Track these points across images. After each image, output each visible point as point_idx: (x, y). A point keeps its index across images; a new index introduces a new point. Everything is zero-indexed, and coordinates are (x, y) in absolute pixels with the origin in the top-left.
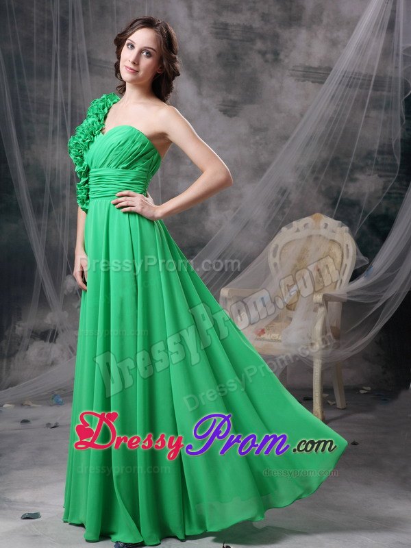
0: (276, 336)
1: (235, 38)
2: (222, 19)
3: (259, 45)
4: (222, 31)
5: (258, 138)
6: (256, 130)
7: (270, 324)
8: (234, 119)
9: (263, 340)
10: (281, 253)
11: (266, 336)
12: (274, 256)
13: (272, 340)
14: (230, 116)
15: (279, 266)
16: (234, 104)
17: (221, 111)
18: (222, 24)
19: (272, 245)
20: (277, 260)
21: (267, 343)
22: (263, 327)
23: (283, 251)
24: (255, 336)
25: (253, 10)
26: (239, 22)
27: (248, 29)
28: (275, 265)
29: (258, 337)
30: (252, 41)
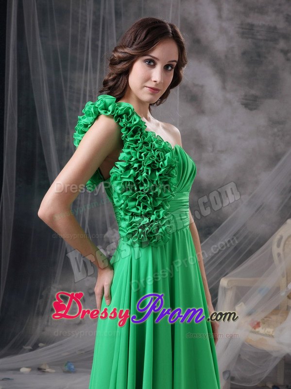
0: (269, 330)
1: (259, 37)
2: (249, 21)
3: (282, 44)
4: (248, 31)
5: (276, 130)
6: (274, 123)
7: (266, 317)
8: (254, 112)
9: (258, 333)
10: (285, 244)
11: (260, 330)
12: (278, 246)
13: (266, 335)
14: (251, 109)
15: (282, 256)
16: (255, 99)
17: (242, 104)
18: (248, 24)
19: (277, 236)
20: (280, 250)
21: (261, 337)
22: (259, 320)
23: (287, 242)
24: (250, 328)
25: (278, 11)
26: (264, 23)
27: (272, 30)
28: (279, 255)
29: (253, 330)
30: (275, 40)
